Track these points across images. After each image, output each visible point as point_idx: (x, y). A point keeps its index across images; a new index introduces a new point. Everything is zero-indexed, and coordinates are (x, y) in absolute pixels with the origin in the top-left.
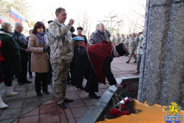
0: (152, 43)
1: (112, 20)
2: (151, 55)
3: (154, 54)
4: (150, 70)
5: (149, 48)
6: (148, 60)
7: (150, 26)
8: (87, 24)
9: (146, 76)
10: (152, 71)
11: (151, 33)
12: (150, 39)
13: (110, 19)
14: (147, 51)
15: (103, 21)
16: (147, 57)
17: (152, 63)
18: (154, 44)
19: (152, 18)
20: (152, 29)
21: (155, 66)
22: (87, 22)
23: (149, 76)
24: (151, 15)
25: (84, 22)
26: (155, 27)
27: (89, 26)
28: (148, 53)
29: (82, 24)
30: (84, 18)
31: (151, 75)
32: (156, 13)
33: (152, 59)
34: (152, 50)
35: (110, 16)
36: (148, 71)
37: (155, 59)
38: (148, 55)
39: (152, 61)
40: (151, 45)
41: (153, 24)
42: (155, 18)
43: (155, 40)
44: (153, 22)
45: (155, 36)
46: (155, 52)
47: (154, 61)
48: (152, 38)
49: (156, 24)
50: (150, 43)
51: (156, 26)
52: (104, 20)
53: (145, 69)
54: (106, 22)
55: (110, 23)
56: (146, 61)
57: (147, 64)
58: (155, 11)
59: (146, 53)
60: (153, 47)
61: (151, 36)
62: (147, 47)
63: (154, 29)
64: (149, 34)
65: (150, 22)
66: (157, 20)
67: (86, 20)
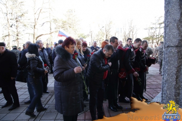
0: (168, 75)
1: (161, 27)
2: (168, 84)
3: (170, 84)
4: (167, 96)
5: (166, 79)
6: (165, 88)
7: (166, 62)
8: (133, 33)
9: (164, 101)
10: (169, 97)
11: (167, 67)
12: (166, 72)
13: (158, 26)
14: (164, 81)
15: (150, 29)
16: (165, 86)
17: (169, 91)
18: (170, 76)
19: (167, 56)
20: (167, 64)
21: (171, 94)
22: (133, 30)
23: (166, 101)
24: (166, 54)
25: (130, 30)
26: (169, 63)
27: (135, 34)
28: (165, 82)
29: (128, 33)
30: (129, 27)
31: (168, 100)
32: (170, 52)
33: (168, 87)
34: (168, 80)
35: (158, 23)
36: (166, 97)
37: (171, 88)
38: (165, 84)
39: (168, 90)
40: (167, 77)
41: (168, 61)
42: (169, 56)
43: (170, 73)
44: (168, 59)
45: (170, 70)
46: (170, 82)
47: (170, 89)
48: (168, 72)
49: (170, 61)
50: (167, 75)
51: (171, 62)
52: (152, 27)
53: (163, 95)
54: (153, 29)
55: (158, 30)
56: (164, 89)
57: (165, 91)
58: (170, 51)
59: (164, 83)
60: (169, 79)
61: (167, 69)
62: (164, 78)
63: (169, 64)
64: (165, 68)
65: (166, 59)
66: (171, 58)
67: (131, 29)
